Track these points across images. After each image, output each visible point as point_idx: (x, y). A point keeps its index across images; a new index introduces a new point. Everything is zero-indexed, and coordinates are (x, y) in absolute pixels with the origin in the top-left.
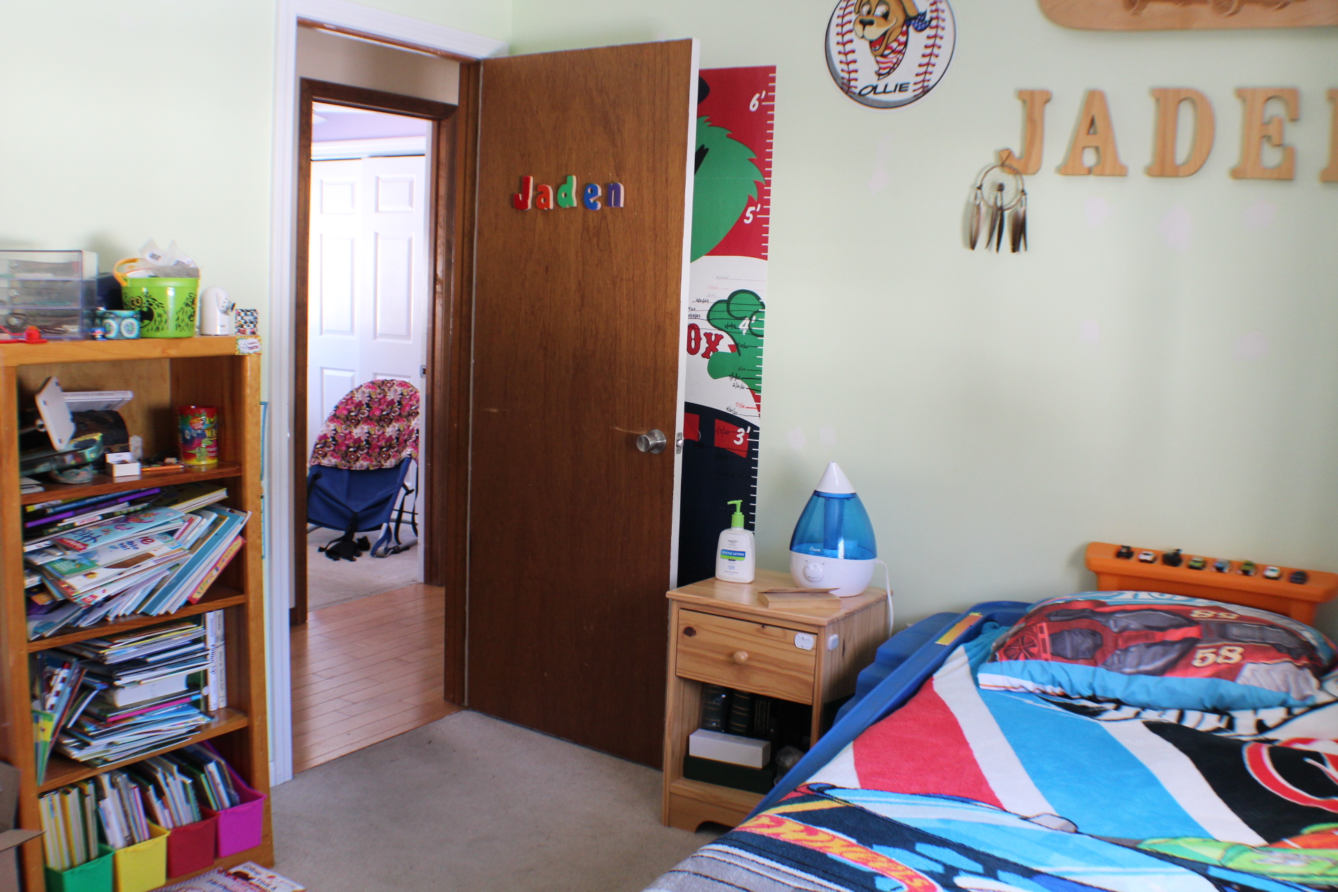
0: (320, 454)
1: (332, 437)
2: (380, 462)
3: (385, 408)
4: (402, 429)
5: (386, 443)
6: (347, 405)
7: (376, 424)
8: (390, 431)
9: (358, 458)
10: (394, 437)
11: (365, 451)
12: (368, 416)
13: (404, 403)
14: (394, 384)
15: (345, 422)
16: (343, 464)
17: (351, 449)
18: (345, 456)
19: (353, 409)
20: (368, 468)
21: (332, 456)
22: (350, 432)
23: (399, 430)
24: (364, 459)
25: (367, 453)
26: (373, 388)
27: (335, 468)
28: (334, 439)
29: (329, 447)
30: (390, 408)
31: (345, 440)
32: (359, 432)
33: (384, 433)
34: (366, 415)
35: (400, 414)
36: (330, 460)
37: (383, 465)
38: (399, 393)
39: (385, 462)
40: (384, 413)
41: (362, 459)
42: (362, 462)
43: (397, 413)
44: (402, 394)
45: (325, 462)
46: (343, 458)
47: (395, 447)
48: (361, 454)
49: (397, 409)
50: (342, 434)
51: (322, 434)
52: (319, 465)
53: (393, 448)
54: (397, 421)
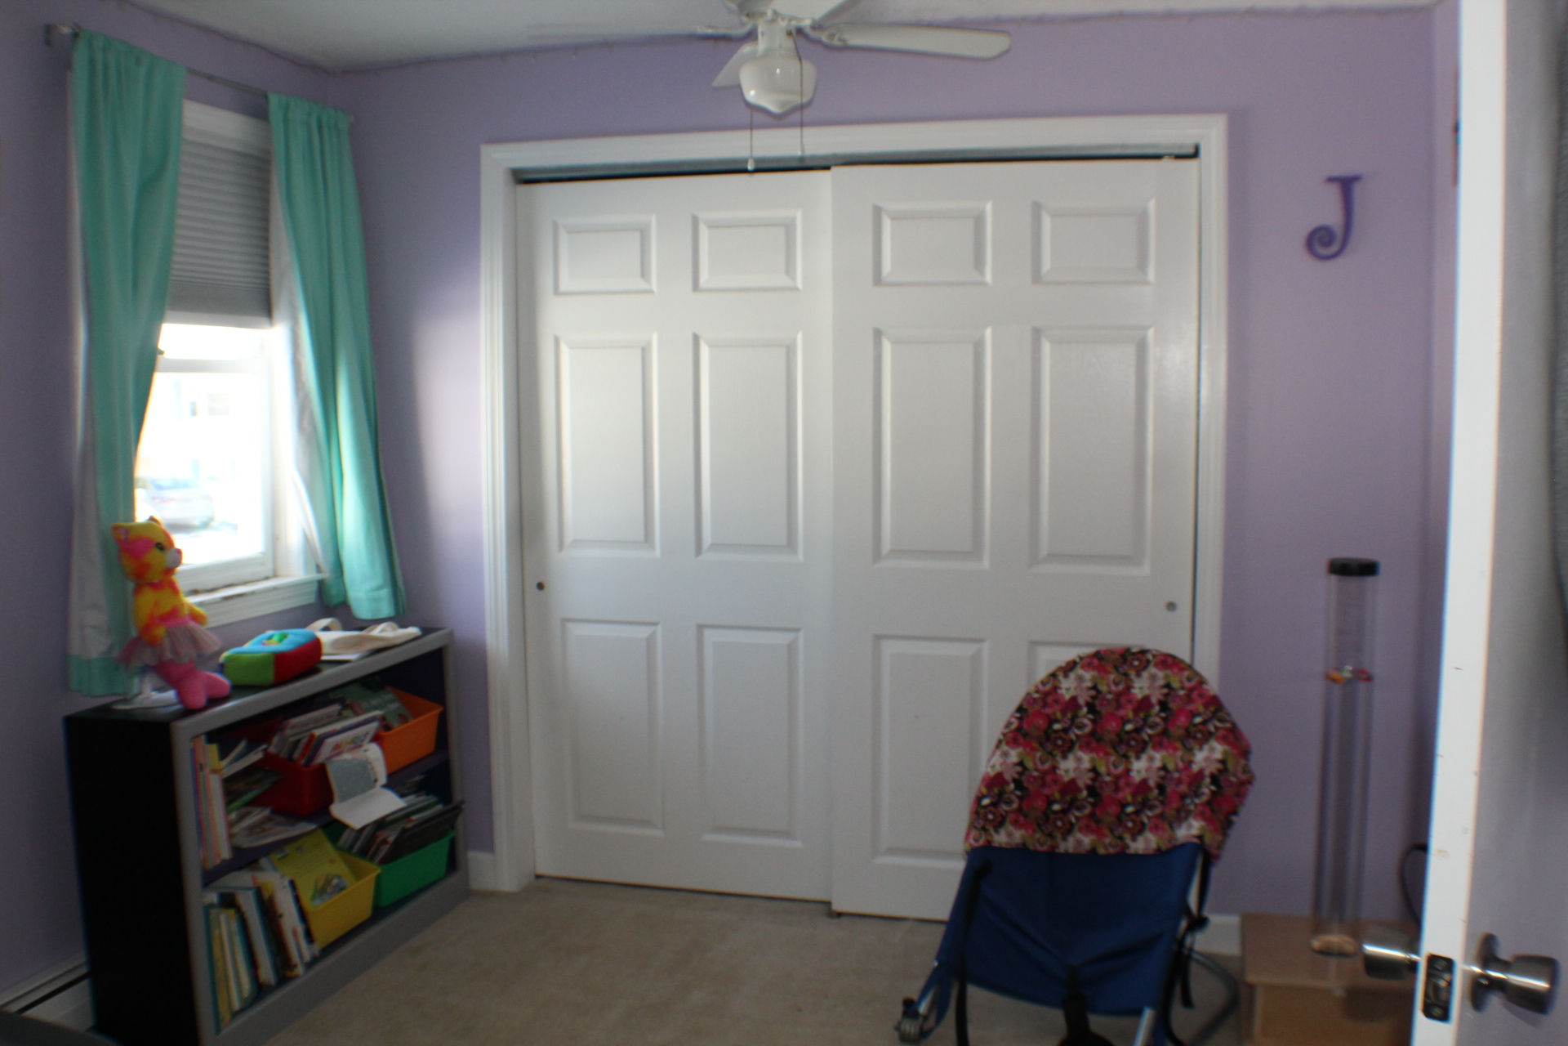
0: (990, 821)
1: (1015, 781)
2: (1121, 838)
3: (1131, 715)
4: (1171, 766)
5: (1134, 795)
6: (1045, 705)
7: (1110, 750)
8: (1141, 767)
9: (1072, 825)
10: (1152, 783)
11: (1087, 811)
12: (1093, 733)
13: (1173, 706)
14: (1148, 662)
15: (1041, 744)
16: (1037, 841)
17: (1056, 807)
18: (1044, 822)
19: (1059, 715)
20: (1093, 851)
21: (1016, 823)
22: (1054, 768)
23: (1164, 768)
24: (1086, 829)
25: (1092, 816)
26: (1101, 669)
27: (1022, 851)
28: (1018, 784)
29: (1009, 803)
30: (1142, 715)
31: (1044, 785)
32: (1074, 766)
33: (1128, 771)
34: (1087, 730)
35: (1165, 732)
36: (1010, 835)
37: (1127, 847)
38: (1161, 682)
39: (1134, 839)
40: (1129, 727)
41: (1081, 830)
42: (1079, 836)
43: (1159, 729)
44: (1168, 686)
45: (1001, 838)
46: (1039, 826)
47: (1156, 807)
48: (1077, 818)
49: (1158, 720)
50: (1035, 774)
51: (992, 773)
52: (988, 847)
53: (1151, 808)
54: (1158, 746)
